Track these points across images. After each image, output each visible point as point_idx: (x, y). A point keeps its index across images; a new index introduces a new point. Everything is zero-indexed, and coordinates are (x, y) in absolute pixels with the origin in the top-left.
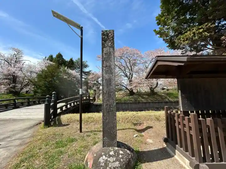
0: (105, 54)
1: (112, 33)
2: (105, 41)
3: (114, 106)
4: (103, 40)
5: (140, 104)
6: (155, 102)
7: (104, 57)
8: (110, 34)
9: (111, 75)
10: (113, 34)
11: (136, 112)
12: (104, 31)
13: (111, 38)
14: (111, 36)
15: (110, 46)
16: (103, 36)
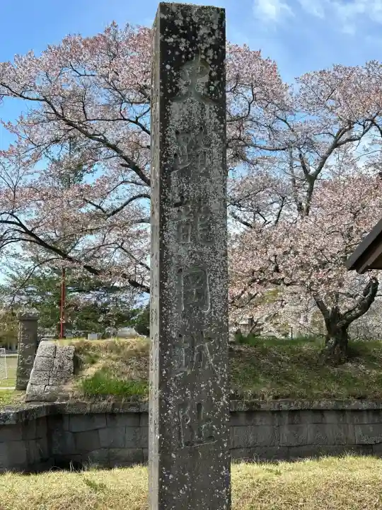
0: (177, 133)
1: (215, 27)
2: (178, 66)
3: (222, 414)
4: (165, 58)
5: (258, 418)
6: (355, 404)
7: (174, 148)
8: (203, 31)
9: (207, 250)
10: (223, 30)
11: (271, 467)
12: (174, 9)
13: (210, 53)
14: (211, 40)
15: (202, 91)
16: (168, 35)
